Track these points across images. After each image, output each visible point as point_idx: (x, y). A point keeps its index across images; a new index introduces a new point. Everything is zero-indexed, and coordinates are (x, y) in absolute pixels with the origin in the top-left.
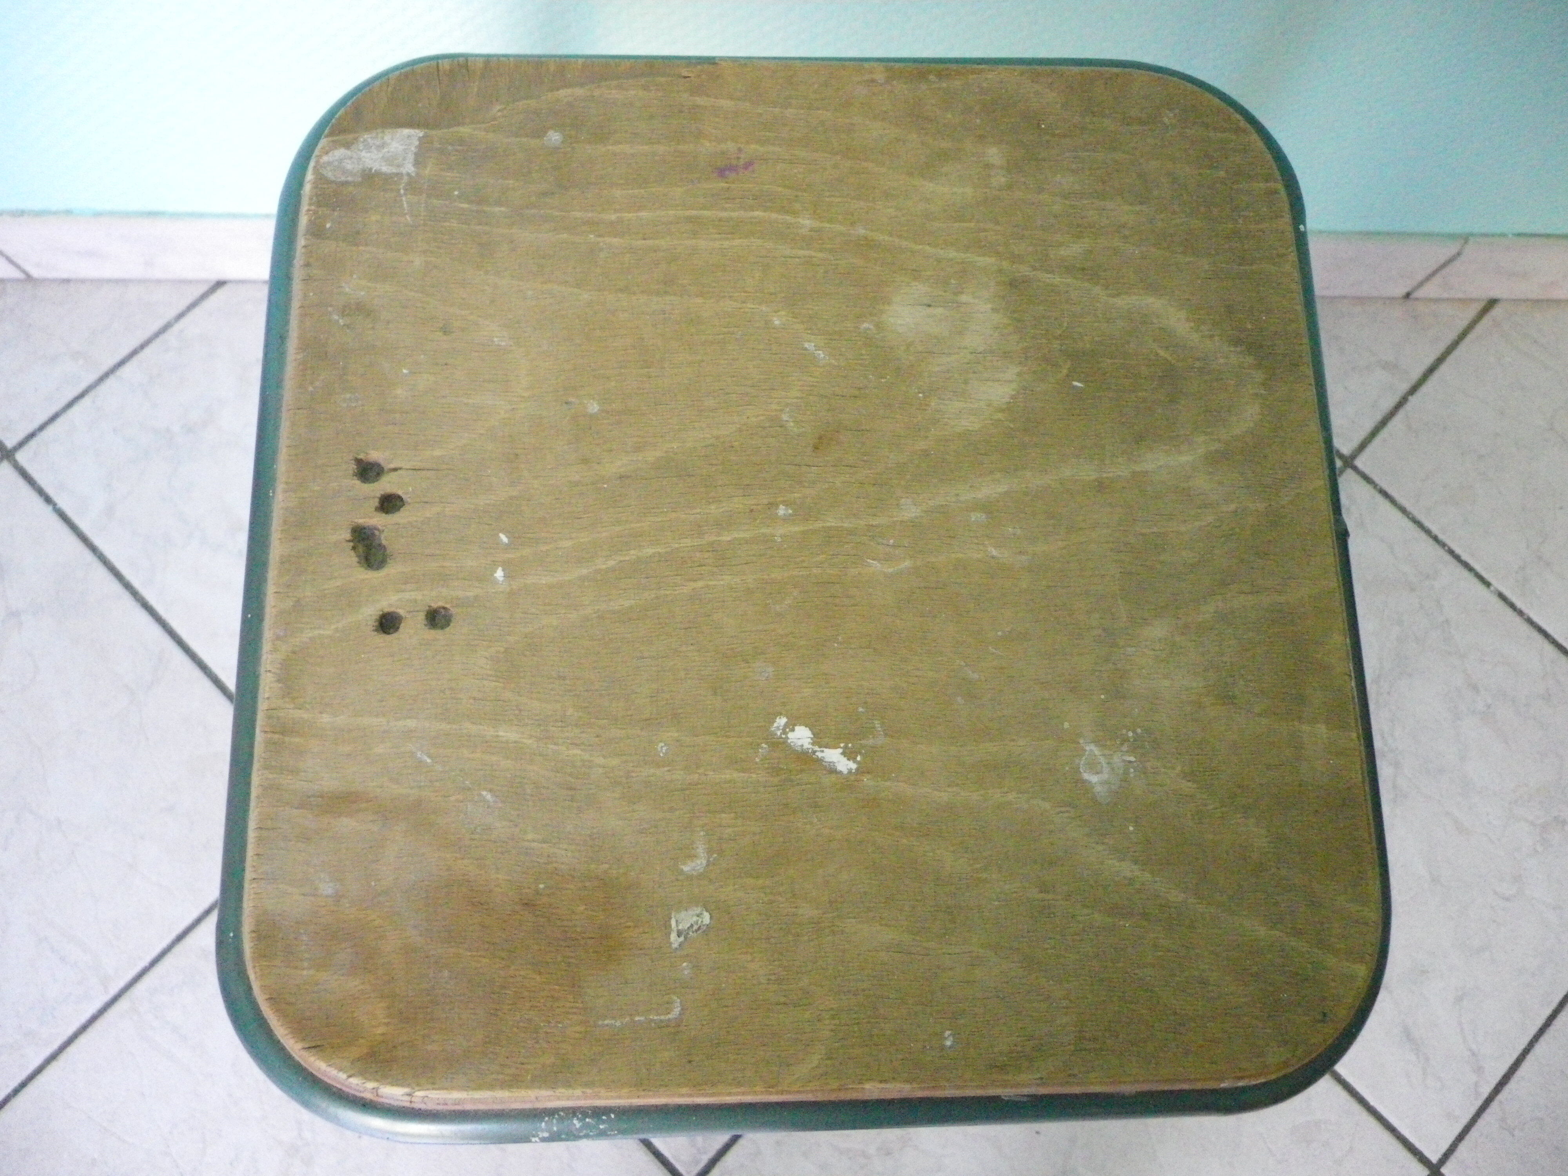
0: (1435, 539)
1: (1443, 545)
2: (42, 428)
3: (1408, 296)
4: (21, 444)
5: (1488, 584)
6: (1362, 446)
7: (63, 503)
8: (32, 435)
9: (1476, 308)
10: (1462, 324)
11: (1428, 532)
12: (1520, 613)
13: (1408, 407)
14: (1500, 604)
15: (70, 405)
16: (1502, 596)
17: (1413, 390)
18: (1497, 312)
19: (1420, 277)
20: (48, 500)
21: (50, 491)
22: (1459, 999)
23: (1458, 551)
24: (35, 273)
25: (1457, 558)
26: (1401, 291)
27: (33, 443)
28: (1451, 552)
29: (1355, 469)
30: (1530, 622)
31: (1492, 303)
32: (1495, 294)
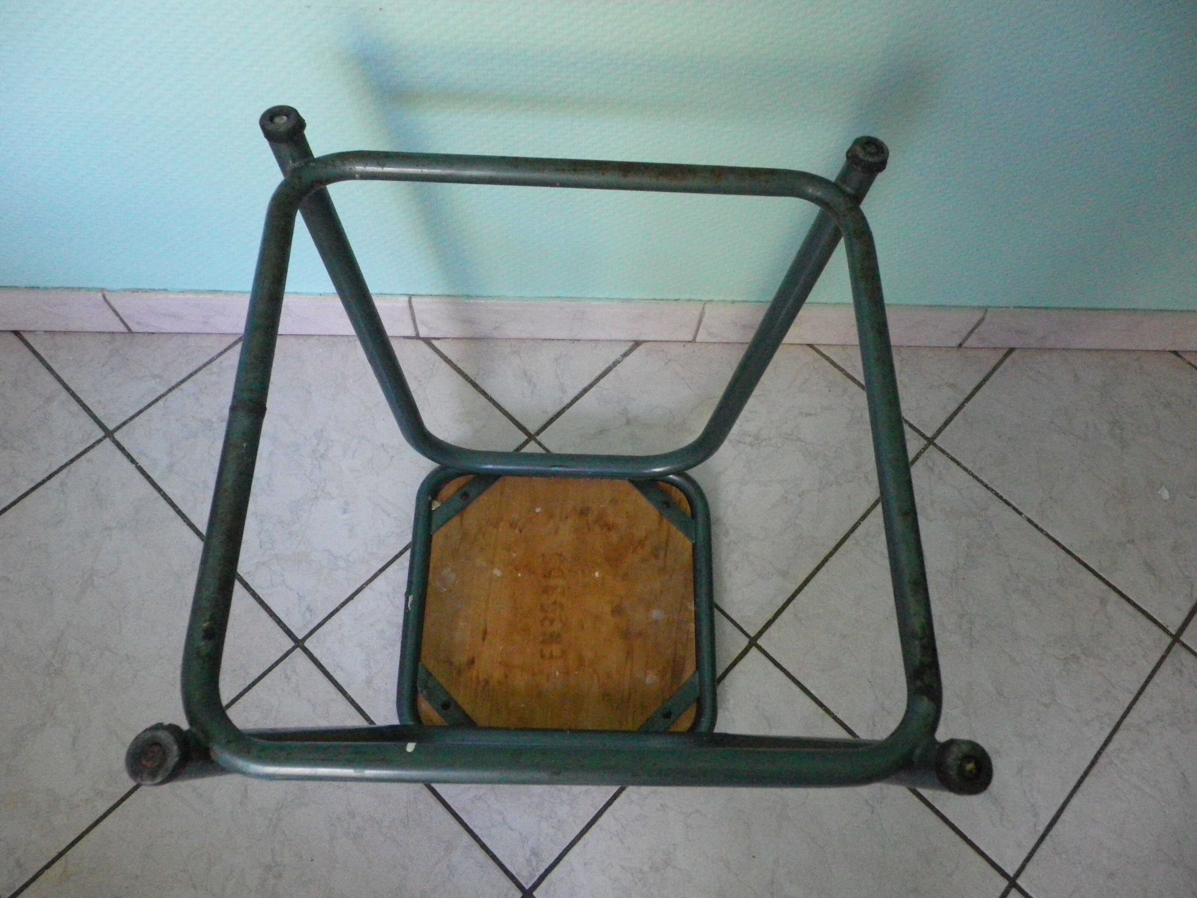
0: (986, 486)
2: (132, 418)
3: (960, 345)
4: (118, 428)
5: (1021, 514)
6: (939, 432)
7: (142, 463)
8: (124, 423)
9: (1002, 353)
10: (993, 362)
11: (981, 482)
12: (1041, 530)
13: (964, 409)
14: (1030, 526)
15: (149, 405)
16: (1030, 521)
17: (967, 400)
18: (1014, 355)
19: (964, 334)
20: (133, 461)
21: (134, 456)
23: (1001, 494)
24: (134, 328)
25: (1001, 498)
26: (955, 343)
27: (125, 428)
28: (997, 494)
29: (935, 445)
30: (1048, 535)
31: (1011, 350)
32: (1012, 345)
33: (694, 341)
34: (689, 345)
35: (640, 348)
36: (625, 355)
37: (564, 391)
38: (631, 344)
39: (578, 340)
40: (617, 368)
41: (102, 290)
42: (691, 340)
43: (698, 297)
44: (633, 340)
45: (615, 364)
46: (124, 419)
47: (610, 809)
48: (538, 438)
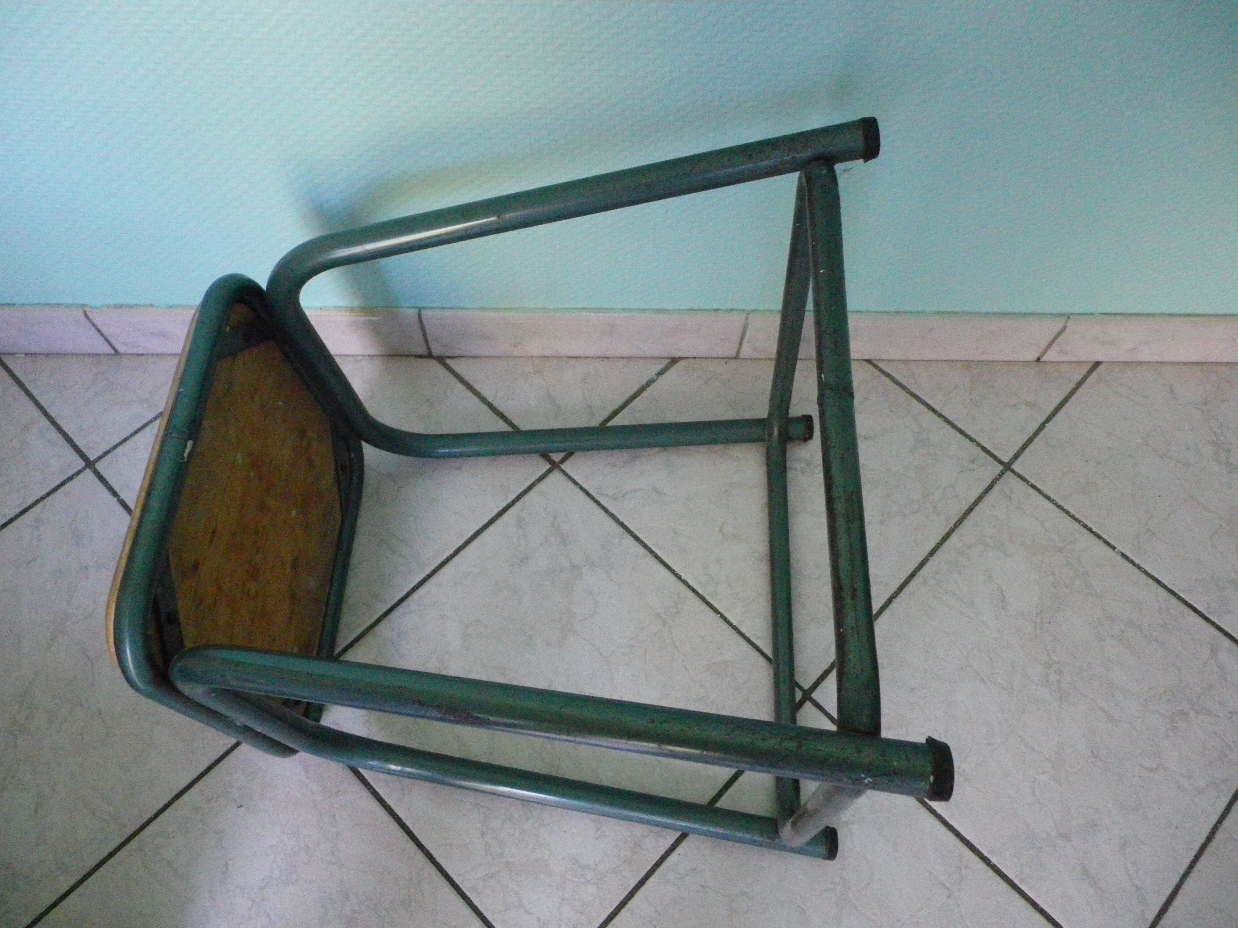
0: (1073, 517)
1: (1079, 521)
2: (115, 447)
3: (1038, 360)
4: (100, 458)
5: (1114, 548)
6: (1016, 456)
8: (107, 453)
9: (1086, 367)
10: (1078, 377)
11: (1068, 513)
12: (1139, 567)
13: (1046, 431)
14: (1123, 560)
15: (136, 432)
16: (1123, 555)
17: (1048, 420)
18: (1101, 370)
19: (1043, 345)
20: (115, 494)
21: (117, 489)
22: (1123, 846)
23: (1090, 525)
24: (121, 349)
25: (1090, 530)
26: (1033, 357)
27: (108, 457)
28: (1085, 526)
29: (1013, 471)
30: (1146, 572)
31: (1097, 364)
32: (1098, 358)
33: (737, 357)
34: (732, 363)
35: (677, 366)
36: (661, 373)
37: (592, 414)
38: (667, 361)
39: (608, 358)
40: (651, 388)
41: (83, 306)
42: (734, 355)
43: (741, 306)
44: (668, 356)
45: (649, 383)
46: (107, 448)
47: (642, 890)
48: (563, 466)
